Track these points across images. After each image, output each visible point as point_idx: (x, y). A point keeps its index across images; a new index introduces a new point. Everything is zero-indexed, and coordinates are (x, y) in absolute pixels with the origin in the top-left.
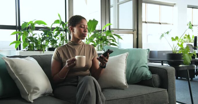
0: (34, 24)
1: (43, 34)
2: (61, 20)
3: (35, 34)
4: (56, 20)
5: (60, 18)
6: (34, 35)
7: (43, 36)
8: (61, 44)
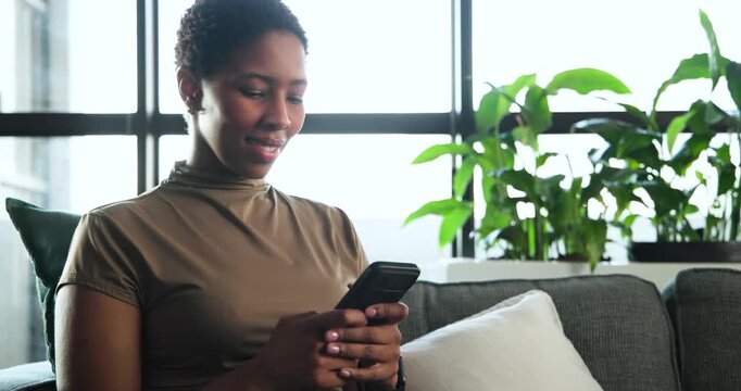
0: (545, 93)
1: (597, 156)
2: (717, 53)
3: (547, 155)
4: (690, 56)
5: (714, 43)
6: (541, 160)
7: (599, 168)
8: (718, 213)
